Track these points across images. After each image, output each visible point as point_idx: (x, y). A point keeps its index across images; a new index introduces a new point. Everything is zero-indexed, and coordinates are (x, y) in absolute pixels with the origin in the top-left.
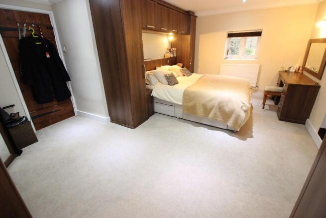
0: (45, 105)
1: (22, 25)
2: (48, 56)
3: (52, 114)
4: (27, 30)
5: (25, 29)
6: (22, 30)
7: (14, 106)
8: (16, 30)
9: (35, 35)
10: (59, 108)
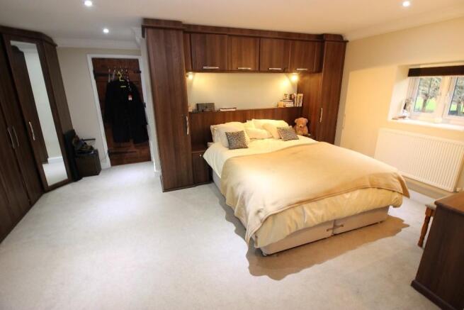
0: (122, 145)
1: (112, 70)
2: (130, 99)
3: (127, 154)
4: (116, 75)
5: (114, 74)
6: (111, 75)
7: (94, 139)
8: (107, 75)
9: (121, 79)
10: (135, 150)
